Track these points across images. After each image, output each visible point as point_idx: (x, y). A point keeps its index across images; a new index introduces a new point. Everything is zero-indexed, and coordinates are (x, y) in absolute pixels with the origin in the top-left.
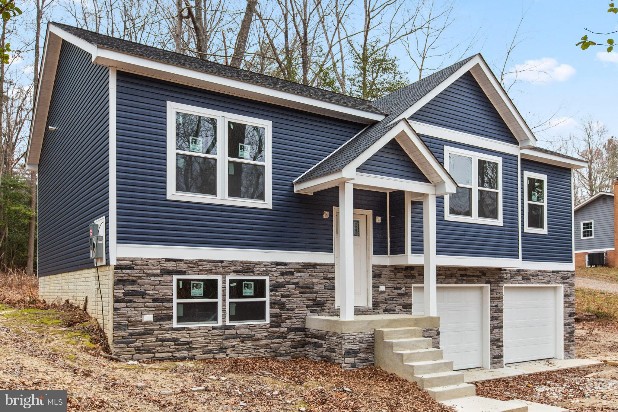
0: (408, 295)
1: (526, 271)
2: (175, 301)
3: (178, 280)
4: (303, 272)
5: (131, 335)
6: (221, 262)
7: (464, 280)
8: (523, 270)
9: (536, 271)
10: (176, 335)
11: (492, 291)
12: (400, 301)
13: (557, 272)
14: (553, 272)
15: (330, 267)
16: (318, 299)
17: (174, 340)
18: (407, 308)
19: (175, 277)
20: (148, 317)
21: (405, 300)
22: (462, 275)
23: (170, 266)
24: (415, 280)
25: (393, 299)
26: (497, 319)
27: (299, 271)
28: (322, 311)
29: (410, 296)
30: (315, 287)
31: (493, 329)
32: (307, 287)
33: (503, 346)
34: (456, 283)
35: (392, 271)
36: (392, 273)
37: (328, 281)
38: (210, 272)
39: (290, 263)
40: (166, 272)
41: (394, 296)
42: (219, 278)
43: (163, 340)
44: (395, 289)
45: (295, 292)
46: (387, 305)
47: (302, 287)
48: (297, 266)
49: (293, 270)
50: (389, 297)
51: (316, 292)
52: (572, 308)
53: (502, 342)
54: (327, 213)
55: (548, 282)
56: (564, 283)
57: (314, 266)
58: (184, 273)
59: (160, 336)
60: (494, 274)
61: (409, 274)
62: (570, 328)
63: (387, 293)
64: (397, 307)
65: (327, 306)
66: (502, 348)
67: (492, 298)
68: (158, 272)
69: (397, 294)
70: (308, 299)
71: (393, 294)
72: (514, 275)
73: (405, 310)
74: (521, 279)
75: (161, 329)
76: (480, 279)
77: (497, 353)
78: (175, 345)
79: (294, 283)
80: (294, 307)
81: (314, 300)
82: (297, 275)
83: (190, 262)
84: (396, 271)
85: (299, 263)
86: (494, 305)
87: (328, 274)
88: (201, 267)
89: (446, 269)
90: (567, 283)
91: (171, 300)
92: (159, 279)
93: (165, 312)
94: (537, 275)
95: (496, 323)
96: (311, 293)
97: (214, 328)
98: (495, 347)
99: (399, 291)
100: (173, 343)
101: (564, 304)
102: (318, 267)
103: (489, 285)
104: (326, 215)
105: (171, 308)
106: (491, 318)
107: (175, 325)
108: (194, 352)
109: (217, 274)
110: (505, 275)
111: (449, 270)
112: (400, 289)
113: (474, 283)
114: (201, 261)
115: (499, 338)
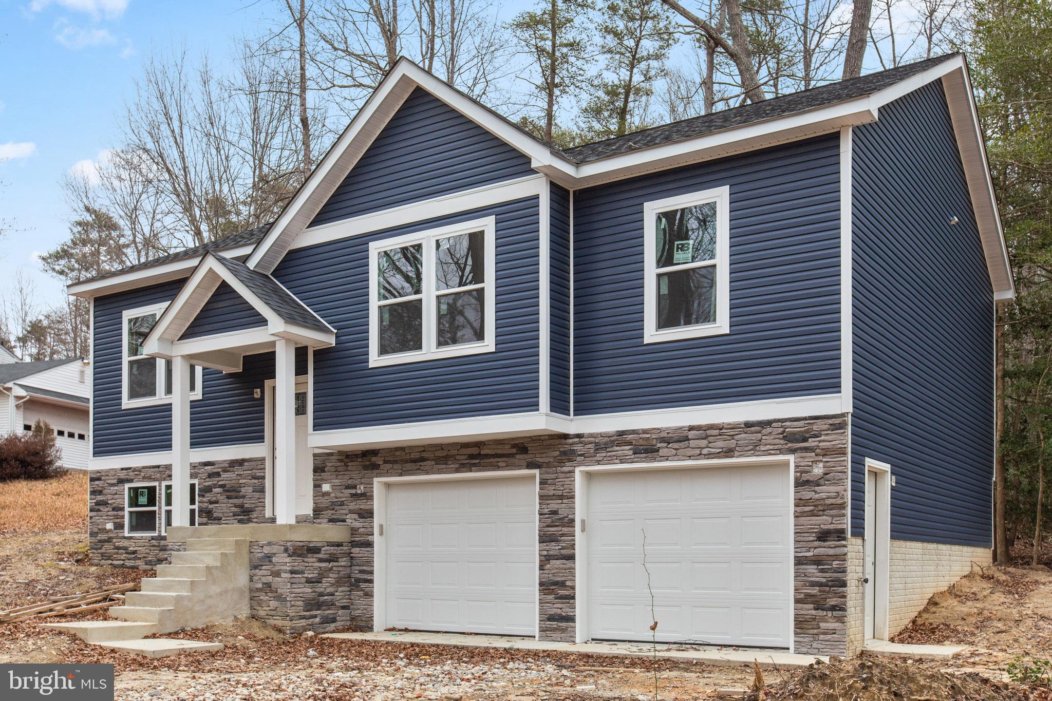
0: (367, 496)
1: (645, 431)
2: (127, 509)
3: (130, 489)
4: (228, 471)
5: (100, 541)
6: (158, 467)
7: (474, 465)
8: (634, 432)
9: (681, 428)
10: (125, 543)
11: (543, 482)
12: (353, 506)
13: (769, 423)
14: (748, 425)
15: (260, 463)
16: (246, 506)
17: (125, 548)
18: (364, 518)
19: (127, 486)
20: (110, 526)
21: (362, 505)
22: (471, 457)
23: (123, 475)
24: (378, 471)
25: (342, 504)
26: (557, 541)
27: (225, 471)
28: (249, 521)
29: (371, 498)
30: (243, 490)
31: (545, 560)
32: (233, 491)
33: (573, 598)
34: (457, 471)
35: (341, 461)
36: (339, 464)
37: (256, 481)
38: (150, 479)
39: (216, 461)
40: (121, 481)
41: (344, 499)
42: (156, 484)
43: (118, 548)
44: (348, 487)
45: (222, 497)
46: (333, 512)
47: (228, 491)
48: (223, 465)
49: (220, 470)
50: (336, 500)
51: (244, 497)
52: (832, 516)
53: (573, 588)
54: (259, 390)
55: (729, 452)
56: (792, 451)
57: (241, 462)
58: (131, 481)
59: (117, 544)
60: (549, 447)
61: (368, 463)
62: (822, 571)
63: (333, 495)
64: (348, 516)
65: (254, 515)
66: (572, 601)
67: (542, 497)
68: (115, 481)
69: (350, 496)
70: (236, 506)
71: (342, 495)
72: (606, 444)
73: (361, 520)
74: (631, 452)
75: (117, 537)
76: (511, 460)
77: (559, 611)
78: (126, 553)
79: (221, 486)
80: (221, 515)
81: (241, 506)
82: (224, 475)
83: (135, 470)
84: (346, 460)
85: (225, 461)
86: (546, 511)
87: (257, 471)
88: (143, 474)
89: (434, 449)
90: (806, 449)
91: (123, 509)
92: (116, 488)
93: (119, 520)
94: (687, 439)
95: (554, 548)
96: (236, 498)
97: (153, 538)
98: (551, 597)
99: (353, 491)
100: (124, 551)
101: (796, 505)
102: (246, 464)
103: (536, 472)
104: (257, 393)
105: (123, 517)
106: (540, 536)
107: (126, 534)
108: (138, 563)
109: (154, 480)
110: (577, 447)
111: (443, 449)
112: (355, 487)
113: (498, 468)
114: (144, 468)
115: (563, 579)
